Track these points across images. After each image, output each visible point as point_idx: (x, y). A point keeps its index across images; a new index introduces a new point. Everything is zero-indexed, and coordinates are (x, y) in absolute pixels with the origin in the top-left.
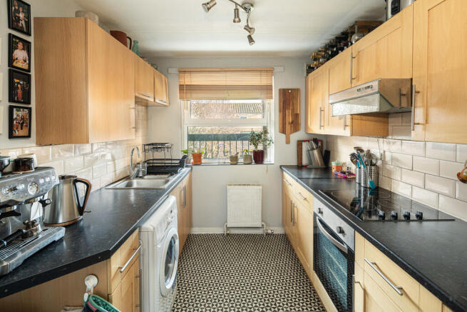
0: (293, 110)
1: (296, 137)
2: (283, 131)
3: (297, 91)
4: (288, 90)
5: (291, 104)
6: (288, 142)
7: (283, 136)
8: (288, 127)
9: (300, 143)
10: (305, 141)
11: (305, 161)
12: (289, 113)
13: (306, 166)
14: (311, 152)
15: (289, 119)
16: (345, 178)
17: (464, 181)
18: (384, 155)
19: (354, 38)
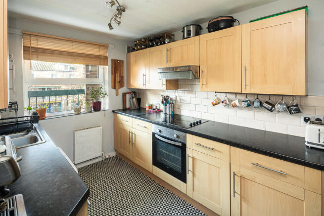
0: (120, 74)
1: (122, 90)
2: (114, 87)
3: (122, 61)
4: (117, 60)
5: (119, 69)
6: (117, 94)
7: (114, 91)
8: (117, 85)
9: (124, 95)
10: (128, 93)
11: (128, 106)
12: (118, 76)
13: (129, 109)
14: (131, 100)
15: (118, 79)
16: (156, 112)
17: (214, 105)
18: (176, 98)
19: (167, 40)
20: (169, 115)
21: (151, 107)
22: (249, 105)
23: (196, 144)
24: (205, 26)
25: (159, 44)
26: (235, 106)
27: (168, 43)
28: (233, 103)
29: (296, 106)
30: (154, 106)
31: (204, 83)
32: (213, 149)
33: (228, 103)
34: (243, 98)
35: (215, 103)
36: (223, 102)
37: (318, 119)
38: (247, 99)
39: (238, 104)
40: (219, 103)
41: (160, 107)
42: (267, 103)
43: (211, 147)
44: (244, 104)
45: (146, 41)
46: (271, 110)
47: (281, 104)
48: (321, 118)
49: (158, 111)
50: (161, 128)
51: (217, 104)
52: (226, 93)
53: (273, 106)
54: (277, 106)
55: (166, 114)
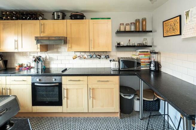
16: (27, 69)
17: (74, 59)
18: (46, 57)
19: (40, 18)
20: (41, 69)
21: (21, 66)
22: (91, 57)
23: (69, 80)
24: (68, 15)
25: (32, 19)
26: (85, 58)
27: (41, 20)
28: (84, 57)
29: (108, 55)
30: (24, 64)
31: (70, 47)
32: (79, 80)
33: (82, 57)
34: (88, 54)
35: (74, 57)
36: (79, 57)
37: (114, 60)
38: (90, 54)
39: (86, 57)
40: (77, 57)
41: (30, 65)
42: (98, 55)
43: (78, 80)
44: (89, 57)
45: (17, 14)
46: (100, 58)
47: (103, 55)
48: (114, 59)
49: (29, 68)
50: (40, 78)
51: (75, 58)
52: (80, 52)
53: (100, 56)
54: (102, 56)
55: (37, 69)
